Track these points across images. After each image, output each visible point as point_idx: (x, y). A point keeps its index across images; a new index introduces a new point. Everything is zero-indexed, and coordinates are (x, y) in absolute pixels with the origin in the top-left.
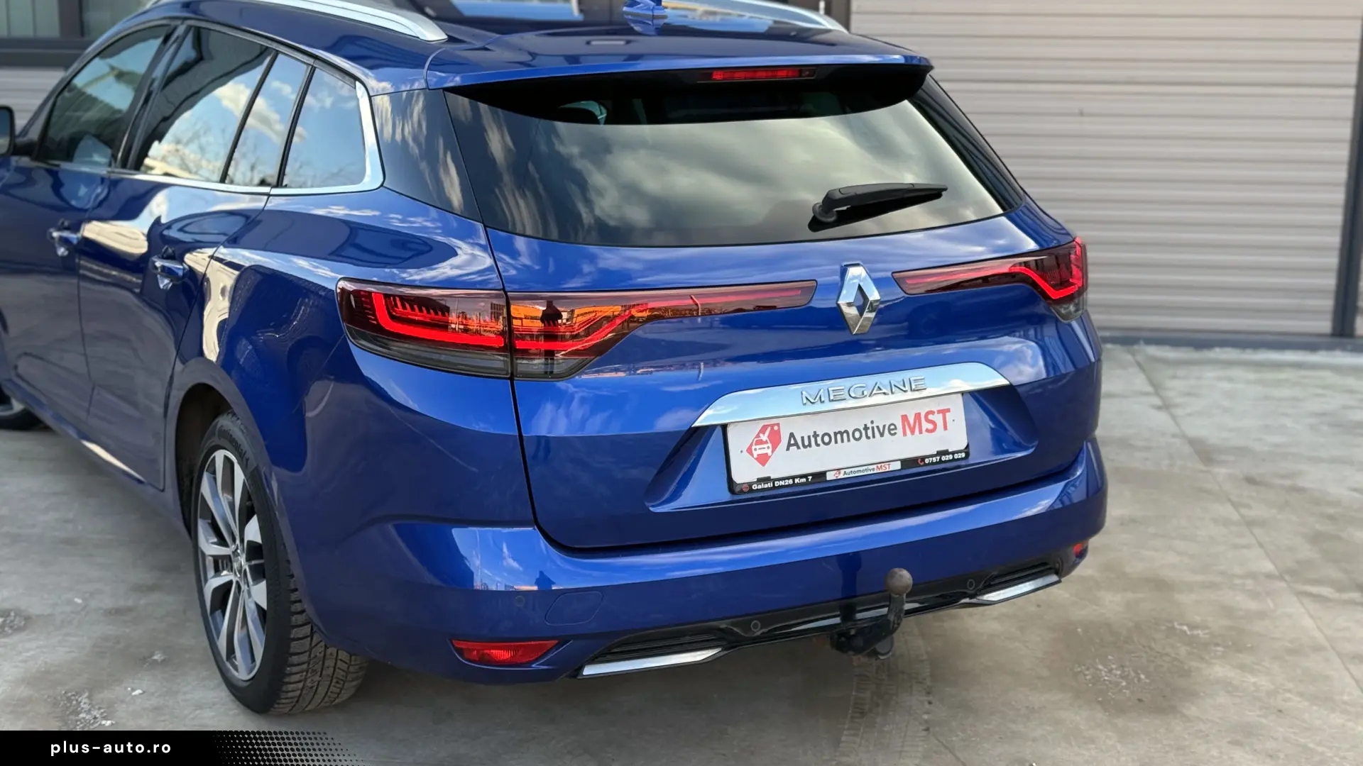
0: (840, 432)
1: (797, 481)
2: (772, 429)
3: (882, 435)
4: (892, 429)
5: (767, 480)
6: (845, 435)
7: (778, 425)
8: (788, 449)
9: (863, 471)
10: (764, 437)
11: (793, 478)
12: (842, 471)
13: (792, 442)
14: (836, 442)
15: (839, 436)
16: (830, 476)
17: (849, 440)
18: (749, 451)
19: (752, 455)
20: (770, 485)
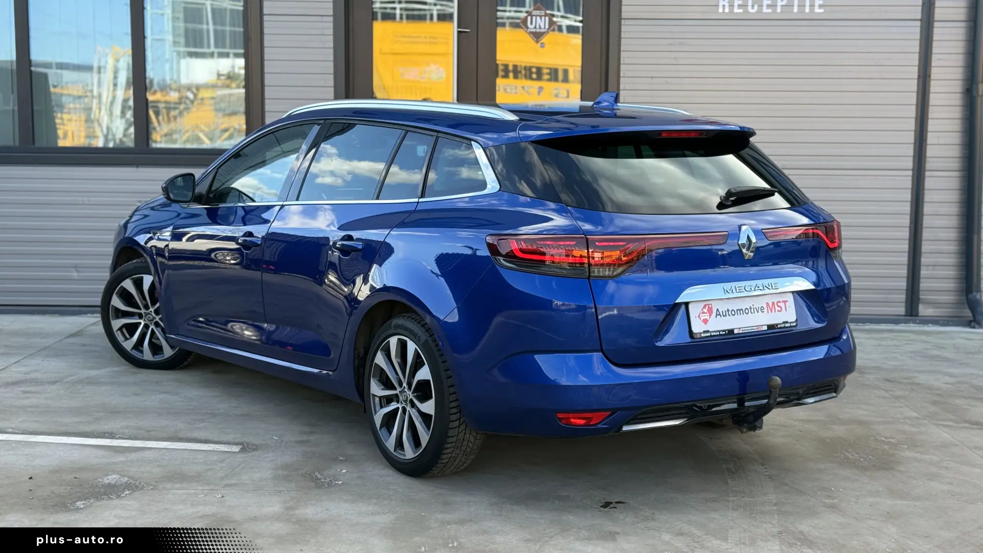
0: (739, 310)
1: (721, 333)
2: (709, 307)
3: (758, 312)
4: (762, 309)
5: (708, 332)
6: (741, 311)
7: (711, 304)
8: (716, 317)
9: (750, 330)
10: (705, 310)
11: (719, 331)
12: (741, 329)
13: (718, 313)
14: (738, 314)
15: (739, 311)
16: (736, 331)
17: (743, 314)
18: (699, 316)
19: (700, 319)
20: (709, 334)
